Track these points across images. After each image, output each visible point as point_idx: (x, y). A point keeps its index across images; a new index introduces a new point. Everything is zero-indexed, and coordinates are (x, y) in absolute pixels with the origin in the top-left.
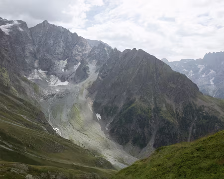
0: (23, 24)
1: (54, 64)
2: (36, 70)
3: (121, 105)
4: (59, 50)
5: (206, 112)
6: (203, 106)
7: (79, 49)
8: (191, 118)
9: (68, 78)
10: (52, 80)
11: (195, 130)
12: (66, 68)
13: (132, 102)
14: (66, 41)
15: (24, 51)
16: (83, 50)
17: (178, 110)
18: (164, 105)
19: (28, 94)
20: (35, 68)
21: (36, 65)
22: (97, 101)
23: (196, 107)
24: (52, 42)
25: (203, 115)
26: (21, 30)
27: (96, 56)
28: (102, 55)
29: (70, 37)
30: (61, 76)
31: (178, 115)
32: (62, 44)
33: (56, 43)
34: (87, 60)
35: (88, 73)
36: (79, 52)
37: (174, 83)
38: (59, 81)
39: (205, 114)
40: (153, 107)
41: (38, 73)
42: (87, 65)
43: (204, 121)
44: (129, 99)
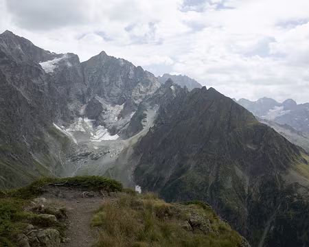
0: (73, 58)
1: (106, 110)
2: (80, 119)
3: (168, 175)
4: (116, 91)
5: (299, 197)
6: (296, 184)
7: (142, 88)
8: (272, 204)
9: (119, 130)
10: (98, 132)
11: (272, 228)
12: (121, 116)
13: (184, 171)
14: (126, 79)
15: (68, 94)
16: (147, 90)
17: (252, 190)
18: (230, 179)
19: (51, 152)
20: (79, 116)
21: (82, 111)
22: (141, 166)
23: (282, 187)
24: (108, 80)
25: (291, 200)
26: (69, 65)
27: (160, 98)
28: (167, 96)
29: (132, 72)
30: (111, 128)
31: (250, 197)
32: (120, 82)
33: (113, 82)
34: (147, 104)
35: (143, 123)
36: (141, 92)
37: (254, 143)
38: (108, 134)
39: (296, 200)
40: (212, 180)
41: (83, 122)
42: (145, 112)
43: (292, 213)
44: (180, 165)
